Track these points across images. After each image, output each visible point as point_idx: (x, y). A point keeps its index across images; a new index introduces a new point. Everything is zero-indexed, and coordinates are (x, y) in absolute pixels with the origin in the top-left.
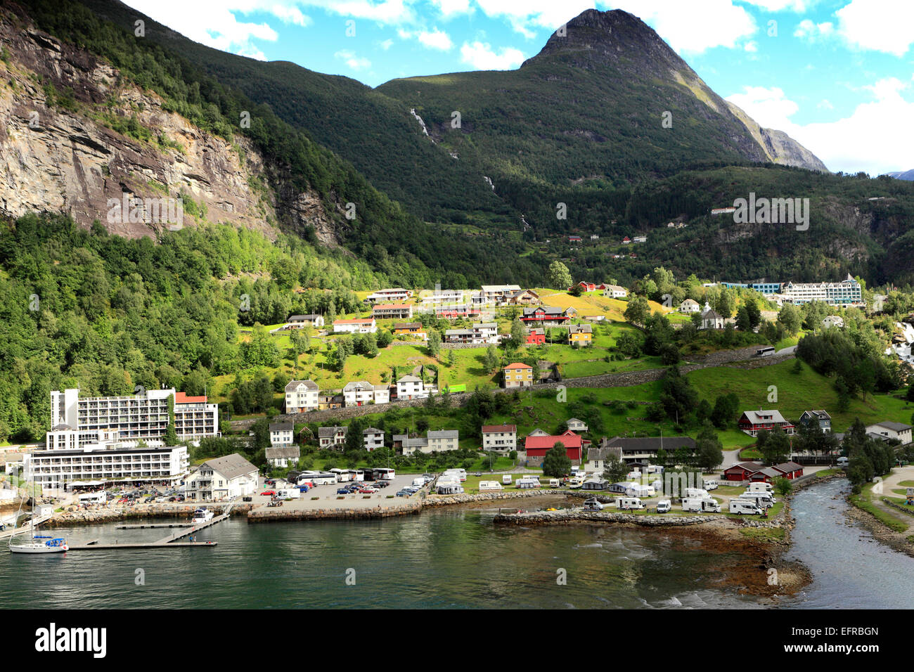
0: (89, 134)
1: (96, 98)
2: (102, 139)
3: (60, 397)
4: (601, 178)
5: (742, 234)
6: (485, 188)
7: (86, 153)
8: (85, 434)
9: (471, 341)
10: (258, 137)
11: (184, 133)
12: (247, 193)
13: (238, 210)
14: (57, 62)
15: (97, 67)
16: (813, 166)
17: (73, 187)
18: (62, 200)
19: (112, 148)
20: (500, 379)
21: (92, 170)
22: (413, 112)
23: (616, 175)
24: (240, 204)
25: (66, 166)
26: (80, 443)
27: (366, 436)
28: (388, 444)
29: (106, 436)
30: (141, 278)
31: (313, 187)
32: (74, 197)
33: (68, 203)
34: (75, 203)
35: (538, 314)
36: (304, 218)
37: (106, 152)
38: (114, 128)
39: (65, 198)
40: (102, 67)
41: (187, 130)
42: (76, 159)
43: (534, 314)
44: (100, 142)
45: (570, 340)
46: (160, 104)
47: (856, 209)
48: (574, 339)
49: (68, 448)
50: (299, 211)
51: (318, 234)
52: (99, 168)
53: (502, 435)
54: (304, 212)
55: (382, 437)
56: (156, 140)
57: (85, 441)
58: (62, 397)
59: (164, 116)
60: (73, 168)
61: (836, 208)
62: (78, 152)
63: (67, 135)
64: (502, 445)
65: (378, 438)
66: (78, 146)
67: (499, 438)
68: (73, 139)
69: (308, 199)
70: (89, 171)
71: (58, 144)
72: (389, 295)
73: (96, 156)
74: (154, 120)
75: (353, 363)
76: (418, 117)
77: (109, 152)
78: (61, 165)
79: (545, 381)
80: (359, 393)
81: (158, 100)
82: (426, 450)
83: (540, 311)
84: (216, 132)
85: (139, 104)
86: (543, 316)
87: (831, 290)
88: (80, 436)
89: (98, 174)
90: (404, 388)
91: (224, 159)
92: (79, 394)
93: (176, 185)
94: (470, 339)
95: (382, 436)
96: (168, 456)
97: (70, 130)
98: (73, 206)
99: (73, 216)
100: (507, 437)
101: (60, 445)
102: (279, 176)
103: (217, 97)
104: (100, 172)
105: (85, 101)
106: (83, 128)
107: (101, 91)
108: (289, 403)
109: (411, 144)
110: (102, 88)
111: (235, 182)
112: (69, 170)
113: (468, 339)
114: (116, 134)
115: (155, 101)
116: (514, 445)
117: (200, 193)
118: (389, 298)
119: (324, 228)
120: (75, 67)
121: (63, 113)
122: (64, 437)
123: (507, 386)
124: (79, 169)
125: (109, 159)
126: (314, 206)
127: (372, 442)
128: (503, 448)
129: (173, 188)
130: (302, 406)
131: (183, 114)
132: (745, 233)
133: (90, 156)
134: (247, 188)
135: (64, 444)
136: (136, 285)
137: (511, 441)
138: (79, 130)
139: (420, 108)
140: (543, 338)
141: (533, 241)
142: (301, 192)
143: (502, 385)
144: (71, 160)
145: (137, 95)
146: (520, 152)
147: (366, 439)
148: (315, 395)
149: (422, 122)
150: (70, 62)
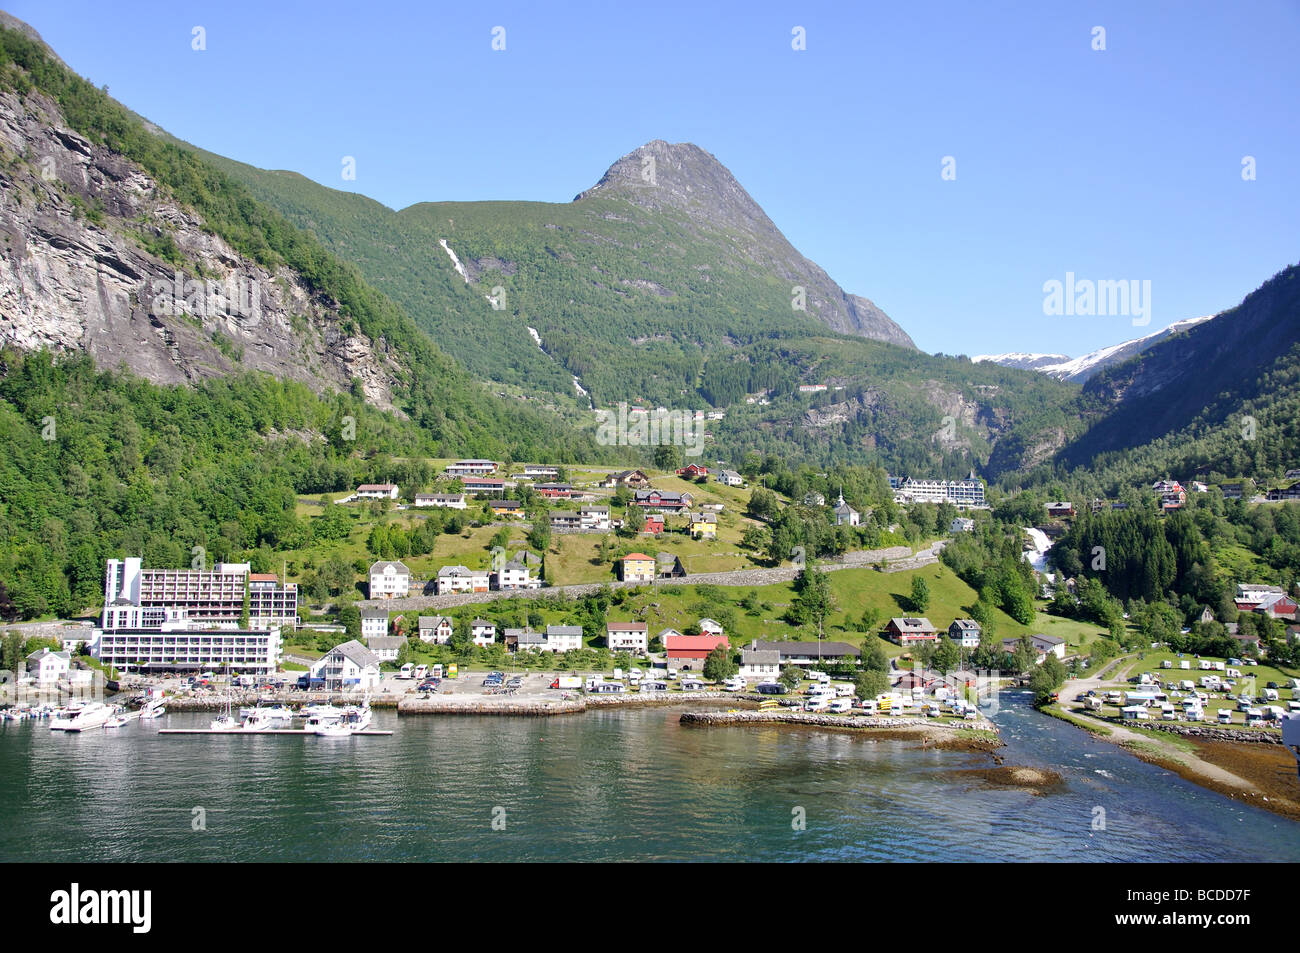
0: (119, 254)
1: (126, 213)
2: (133, 261)
3: (119, 566)
4: (666, 340)
5: (835, 417)
6: (530, 341)
7: (112, 276)
8: (150, 611)
9: (579, 526)
10: (304, 270)
11: (223, 259)
12: (290, 334)
13: (279, 354)
14: (85, 167)
15: (130, 176)
16: (902, 343)
17: (95, 315)
18: (81, 331)
19: (143, 273)
20: (618, 571)
21: (118, 296)
22: (443, 243)
23: (684, 337)
24: (281, 346)
25: (89, 290)
26: (144, 621)
27: (474, 628)
28: (501, 638)
29: (175, 614)
30: (179, 430)
31: (364, 333)
32: (95, 328)
33: (88, 335)
34: (97, 335)
35: (654, 498)
36: (350, 366)
37: (136, 277)
38: (147, 250)
39: (84, 328)
40: (135, 176)
41: (228, 256)
42: (100, 282)
43: (648, 498)
44: (130, 264)
45: (692, 530)
46: (199, 223)
47: (961, 396)
48: (696, 529)
49: (129, 626)
50: (346, 360)
51: (366, 388)
52: (126, 295)
53: (631, 633)
54: (351, 361)
55: (492, 631)
56: (194, 265)
57: (149, 619)
58: (121, 568)
59: (204, 238)
60: (96, 293)
61: (939, 394)
62: (103, 274)
63: (93, 254)
64: (630, 645)
65: (488, 632)
66: (104, 267)
67: (627, 636)
68: (99, 259)
69: (357, 344)
70: (115, 298)
71: (82, 263)
72: (474, 467)
73: (123, 281)
74: (193, 243)
75: (445, 543)
76: (450, 252)
77: (140, 278)
78: (83, 289)
79: (668, 575)
80: (455, 579)
81: (197, 219)
82: (546, 647)
83: (655, 495)
84: (260, 260)
85: (175, 223)
86: (658, 502)
87: (952, 489)
88: (144, 614)
89: (124, 302)
90: (507, 575)
91: (266, 292)
92: (142, 564)
93: (211, 320)
94: (578, 523)
95: (493, 629)
96: (266, 640)
97: (97, 248)
98: (94, 339)
99: (93, 350)
100: (636, 636)
101: (120, 622)
102: (326, 316)
103: (259, 220)
104: (128, 300)
105: (114, 215)
106: (113, 246)
107: (132, 204)
108: (374, 587)
109: (440, 283)
110: (134, 201)
111: (277, 321)
112: (92, 295)
113: (575, 523)
114: (149, 257)
115: (193, 220)
116: (644, 646)
117: (237, 332)
118: (472, 470)
119: (373, 381)
120: (105, 175)
121: (91, 228)
122: (125, 613)
123: (626, 579)
124: (102, 294)
125: (138, 285)
126: (363, 355)
127: (482, 636)
128: (631, 649)
129: (208, 323)
130: (389, 591)
131: (225, 237)
132: (838, 416)
133: (117, 280)
134: (289, 329)
135: (125, 622)
136: (173, 438)
137: (641, 641)
138: (108, 249)
139: (453, 240)
140: (662, 527)
141: (588, 409)
142: (349, 337)
143: (620, 578)
144: (95, 284)
145: (174, 211)
146: (572, 301)
147: (474, 632)
148: (405, 579)
149: (454, 257)
150: (100, 169)
